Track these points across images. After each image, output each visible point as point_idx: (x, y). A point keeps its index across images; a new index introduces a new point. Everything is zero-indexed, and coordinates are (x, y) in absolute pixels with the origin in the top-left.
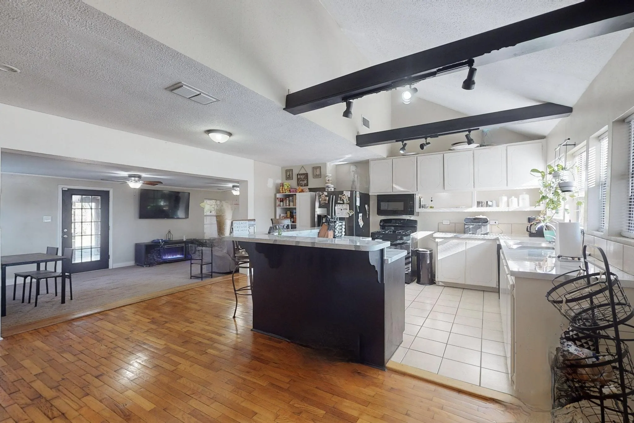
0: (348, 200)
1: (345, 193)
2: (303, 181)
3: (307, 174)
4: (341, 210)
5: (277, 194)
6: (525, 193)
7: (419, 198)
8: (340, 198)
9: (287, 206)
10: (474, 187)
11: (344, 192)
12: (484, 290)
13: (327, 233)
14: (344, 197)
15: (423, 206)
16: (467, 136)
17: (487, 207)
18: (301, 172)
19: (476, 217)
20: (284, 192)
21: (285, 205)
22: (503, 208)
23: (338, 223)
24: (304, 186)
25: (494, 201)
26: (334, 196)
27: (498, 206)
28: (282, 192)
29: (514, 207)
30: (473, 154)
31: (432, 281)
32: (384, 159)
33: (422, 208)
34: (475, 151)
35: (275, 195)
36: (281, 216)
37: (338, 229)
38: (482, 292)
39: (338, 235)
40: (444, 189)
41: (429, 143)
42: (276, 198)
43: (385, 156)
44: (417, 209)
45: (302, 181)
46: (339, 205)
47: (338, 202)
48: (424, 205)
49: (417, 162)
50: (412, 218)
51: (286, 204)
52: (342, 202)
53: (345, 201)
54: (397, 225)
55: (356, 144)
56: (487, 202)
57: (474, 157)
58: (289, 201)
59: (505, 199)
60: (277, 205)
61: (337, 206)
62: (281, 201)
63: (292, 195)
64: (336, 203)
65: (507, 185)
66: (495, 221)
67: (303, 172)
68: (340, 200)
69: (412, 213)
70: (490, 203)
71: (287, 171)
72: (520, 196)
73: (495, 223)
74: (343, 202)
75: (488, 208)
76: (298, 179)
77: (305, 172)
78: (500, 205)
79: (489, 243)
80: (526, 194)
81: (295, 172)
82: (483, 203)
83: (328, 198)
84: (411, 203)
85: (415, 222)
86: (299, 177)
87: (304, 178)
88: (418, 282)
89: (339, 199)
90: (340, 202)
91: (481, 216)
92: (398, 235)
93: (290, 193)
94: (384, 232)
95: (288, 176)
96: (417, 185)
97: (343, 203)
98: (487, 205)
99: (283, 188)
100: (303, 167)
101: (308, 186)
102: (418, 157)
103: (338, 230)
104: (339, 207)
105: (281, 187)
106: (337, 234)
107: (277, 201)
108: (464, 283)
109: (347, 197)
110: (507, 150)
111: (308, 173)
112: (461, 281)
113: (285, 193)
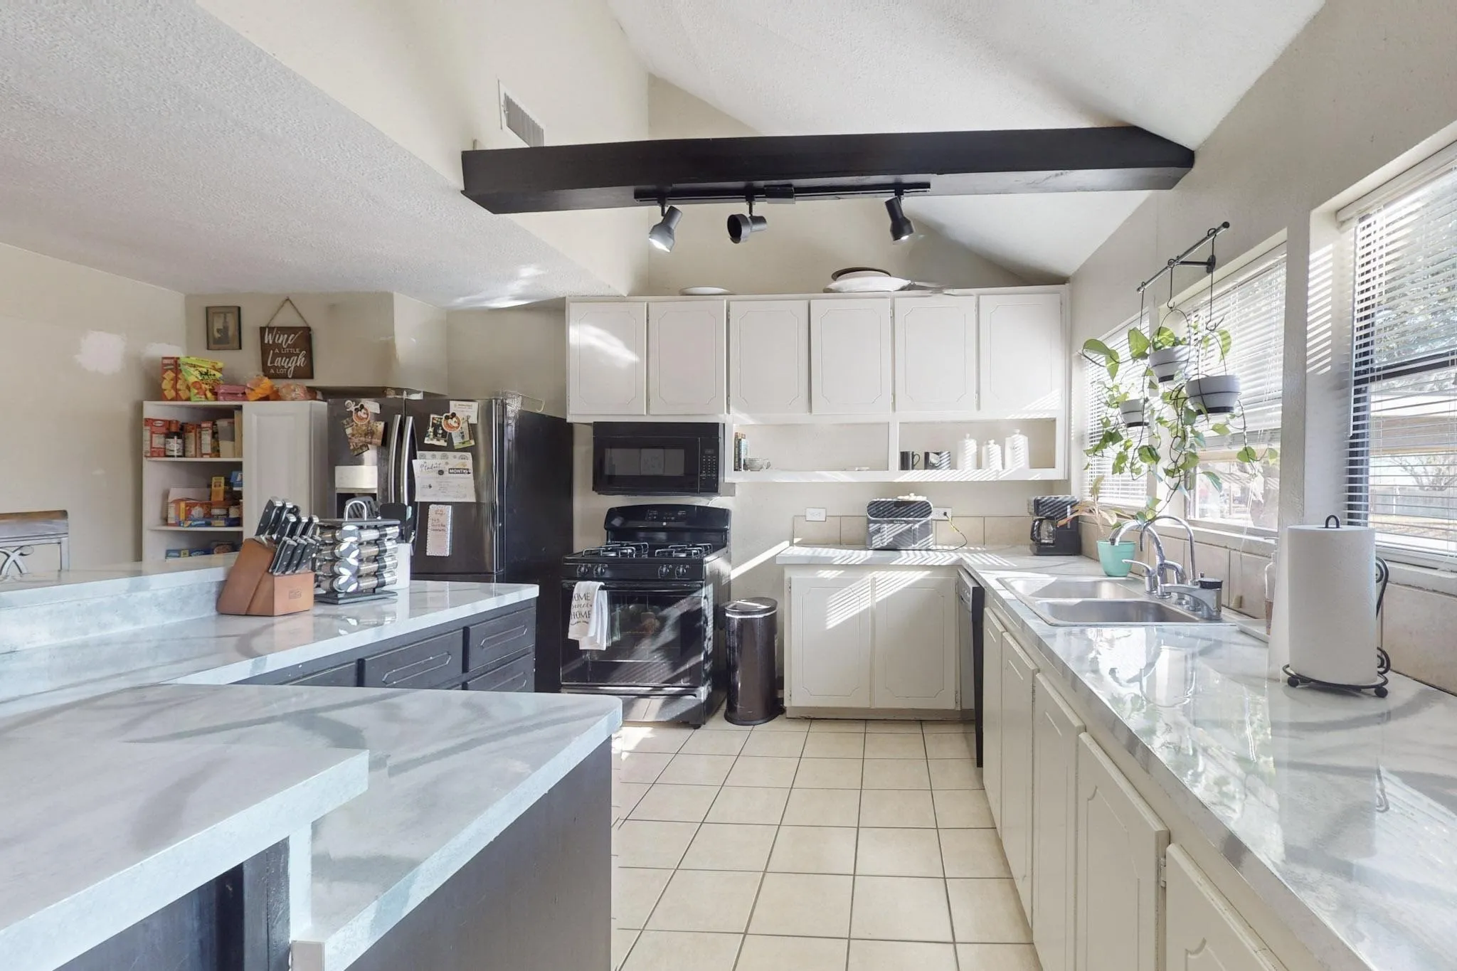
0: (467, 438)
1: (454, 406)
2: (289, 356)
3: (309, 329)
4: (441, 472)
5: (146, 403)
6: (1018, 431)
7: (736, 436)
8: (436, 427)
9: (202, 455)
10: (894, 409)
11: (452, 403)
12: (921, 720)
13: (265, 587)
14: (452, 422)
15: (747, 462)
16: (889, 204)
17: (926, 468)
18: (280, 321)
19: (901, 498)
20: (183, 394)
21: (191, 448)
22: (967, 472)
23: (350, 534)
24: (294, 377)
25: (945, 454)
26: (410, 420)
27: (953, 466)
28: (171, 394)
29: (994, 471)
30: (893, 308)
31: (773, 708)
32: (618, 299)
33: (745, 469)
34: (896, 300)
35: (139, 408)
36: (171, 498)
37: (352, 561)
38: (917, 729)
39: (352, 588)
40: (810, 410)
41: (761, 220)
42: (140, 422)
43: (623, 291)
44: (729, 475)
45: (281, 355)
46: (428, 453)
47: (427, 441)
48: (752, 461)
49: (728, 320)
50: (716, 502)
51: (203, 449)
52: (442, 443)
53: (457, 442)
54: (664, 527)
55: (463, 188)
56: (927, 455)
57: (893, 317)
58: (215, 435)
59: (971, 446)
60: (146, 447)
61: (423, 457)
62: (169, 435)
63: (229, 413)
64: (418, 445)
65: (979, 407)
66: (942, 511)
67: (287, 318)
68: (435, 434)
69: (712, 487)
70: (933, 459)
71: (210, 313)
72: (1007, 439)
73: (945, 514)
74: (450, 441)
75: (928, 472)
76: (265, 349)
77: (297, 323)
78: (959, 464)
79: (940, 577)
80: (1020, 434)
81: (252, 322)
82: (916, 458)
83: (381, 426)
84: (709, 451)
85: (723, 515)
86: (268, 339)
87: (294, 346)
88: (731, 717)
89: (431, 430)
90: (435, 442)
91: (912, 494)
92: (662, 564)
93: (217, 399)
94: (613, 554)
95: (217, 335)
96: (728, 396)
97: (450, 447)
98: (928, 465)
99: (176, 380)
100: (288, 300)
101: (311, 376)
102: (732, 304)
103: (355, 563)
104: (430, 462)
105: (170, 375)
106: (348, 583)
107: (147, 434)
108: (866, 705)
109: (465, 425)
110: (978, 306)
111: (311, 325)
112: (859, 701)
113: (188, 399)
